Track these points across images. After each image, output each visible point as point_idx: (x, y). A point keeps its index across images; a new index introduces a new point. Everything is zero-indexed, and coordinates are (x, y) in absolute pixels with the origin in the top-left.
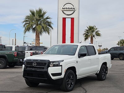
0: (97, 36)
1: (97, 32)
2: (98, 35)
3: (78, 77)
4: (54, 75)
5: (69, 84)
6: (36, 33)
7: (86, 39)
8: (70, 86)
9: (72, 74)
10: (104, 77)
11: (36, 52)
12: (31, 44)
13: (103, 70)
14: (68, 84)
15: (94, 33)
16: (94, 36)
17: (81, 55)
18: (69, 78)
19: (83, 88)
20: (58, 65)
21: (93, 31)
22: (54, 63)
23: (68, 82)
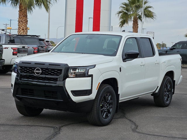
0: (147, 18)
1: (146, 9)
2: (149, 14)
3: (122, 99)
4: (76, 93)
5: (105, 112)
6: (20, 7)
7: (123, 23)
8: (107, 116)
9: (111, 94)
10: (167, 99)
11: (24, 47)
12: (3, 30)
13: (167, 86)
14: (102, 112)
15: (141, 12)
16: (140, 18)
17: (128, 56)
18: (105, 99)
19: (130, 120)
20: (84, 75)
21: (138, 7)
22: (77, 71)
23: (102, 107)
